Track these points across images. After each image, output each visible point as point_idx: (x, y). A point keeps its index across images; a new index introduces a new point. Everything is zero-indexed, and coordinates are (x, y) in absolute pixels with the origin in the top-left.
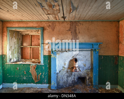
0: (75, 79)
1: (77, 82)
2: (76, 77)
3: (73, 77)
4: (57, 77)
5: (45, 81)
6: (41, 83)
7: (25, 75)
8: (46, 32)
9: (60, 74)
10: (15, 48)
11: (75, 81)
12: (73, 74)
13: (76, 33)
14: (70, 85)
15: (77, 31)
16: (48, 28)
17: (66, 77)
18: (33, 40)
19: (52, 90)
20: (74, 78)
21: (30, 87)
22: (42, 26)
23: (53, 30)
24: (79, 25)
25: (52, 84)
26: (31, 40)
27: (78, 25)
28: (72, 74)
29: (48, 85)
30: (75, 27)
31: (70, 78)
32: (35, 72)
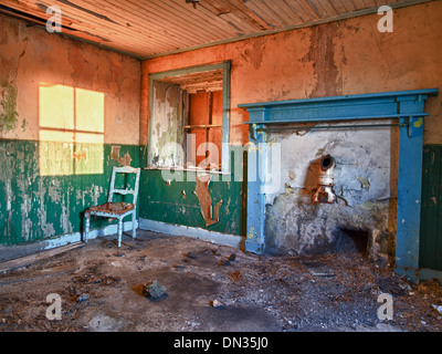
0: (328, 234)
1: (334, 244)
2: (331, 226)
3: (318, 223)
4: (267, 217)
5: (233, 225)
6: (223, 231)
7: (185, 202)
8: (236, 73)
9: (275, 210)
10: (170, 130)
11: (326, 239)
12: (320, 212)
13: (332, 65)
14: (307, 252)
15: (337, 58)
16: (242, 62)
17: (293, 220)
18: (215, 107)
19: (247, 253)
20: (323, 230)
21: (194, 236)
22: (227, 58)
23: (257, 66)
24: (345, 31)
25: (250, 235)
26: (211, 107)
27: (340, 35)
28: (315, 213)
29: (239, 238)
30: (330, 43)
31: (309, 228)
32: (207, 195)
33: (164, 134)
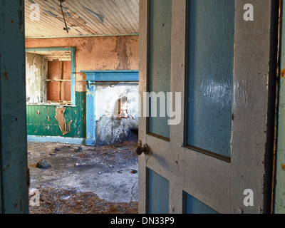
0: (125, 132)
1: (128, 136)
2: (126, 128)
3: (121, 128)
4: (97, 127)
5: (78, 133)
6: (73, 136)
7: (49, 123)
8: (78, 54)
9: (100, 123)
10: (36, 82)
11: (124, 135)
12: (122, 123)
13: (126, 56)
14: (116, 142)
15: (128, 52)
16: (82, 48)
17: (110, 128)
18: (65, 70)
19: (87, 146)
20: (123, 131)
21: (56, 141)
22: (73, 45)
23: (90, 51)
24: (131, 41)
25: (88, 137)
26: (62, 69)
27: (129, 42)
28: (119, 124)
29: (82, 139)
30: (125, 45)
31: (117, 130)
32: (63, 117)
33: (33, 84)
